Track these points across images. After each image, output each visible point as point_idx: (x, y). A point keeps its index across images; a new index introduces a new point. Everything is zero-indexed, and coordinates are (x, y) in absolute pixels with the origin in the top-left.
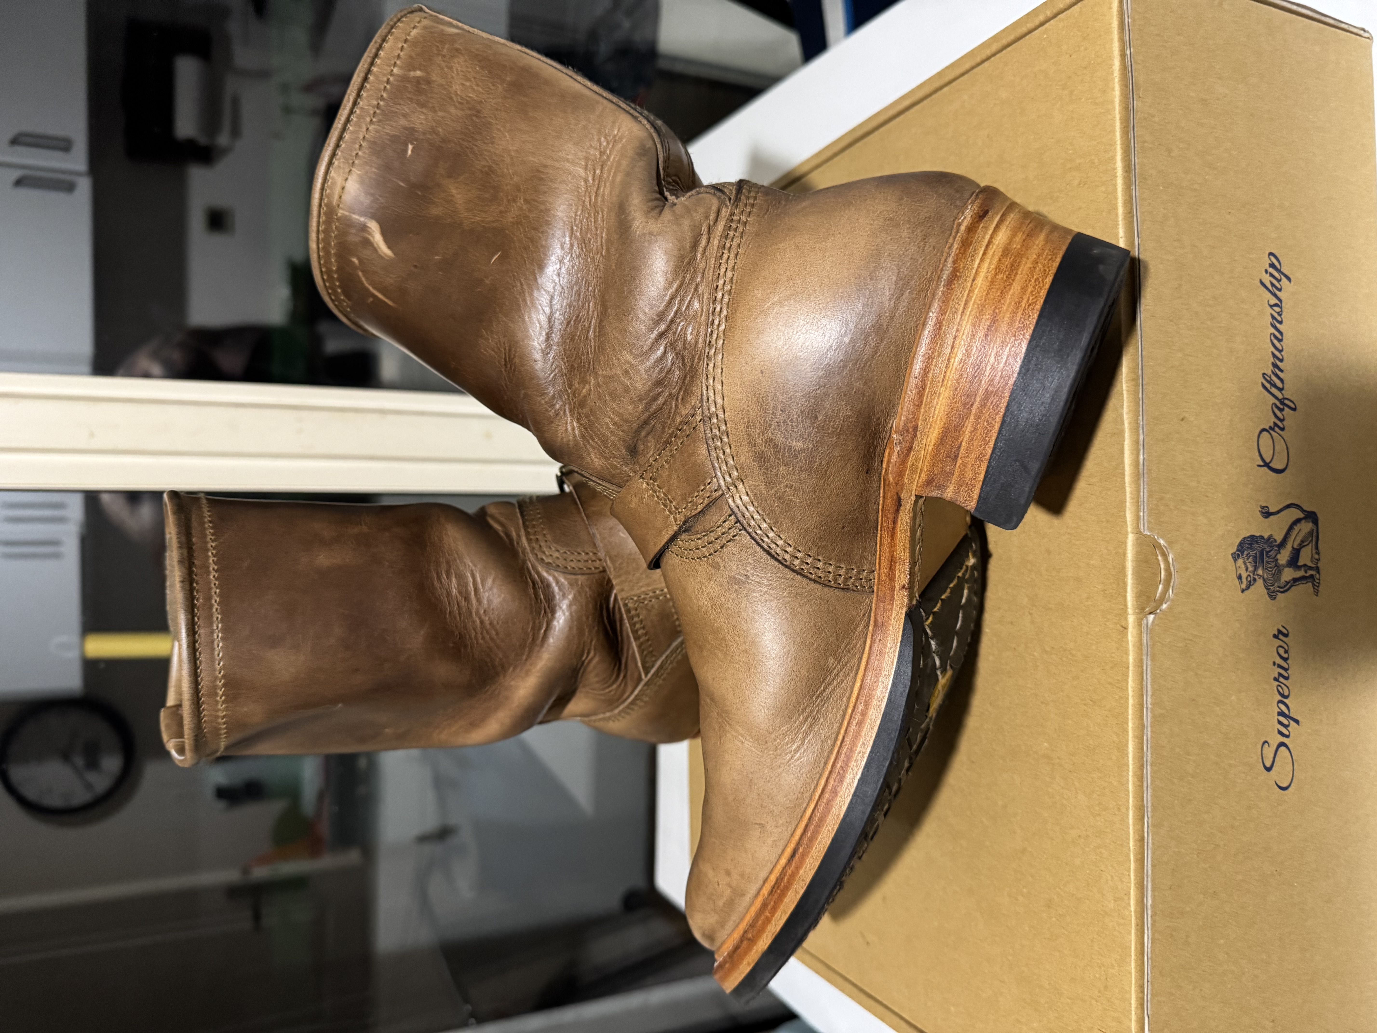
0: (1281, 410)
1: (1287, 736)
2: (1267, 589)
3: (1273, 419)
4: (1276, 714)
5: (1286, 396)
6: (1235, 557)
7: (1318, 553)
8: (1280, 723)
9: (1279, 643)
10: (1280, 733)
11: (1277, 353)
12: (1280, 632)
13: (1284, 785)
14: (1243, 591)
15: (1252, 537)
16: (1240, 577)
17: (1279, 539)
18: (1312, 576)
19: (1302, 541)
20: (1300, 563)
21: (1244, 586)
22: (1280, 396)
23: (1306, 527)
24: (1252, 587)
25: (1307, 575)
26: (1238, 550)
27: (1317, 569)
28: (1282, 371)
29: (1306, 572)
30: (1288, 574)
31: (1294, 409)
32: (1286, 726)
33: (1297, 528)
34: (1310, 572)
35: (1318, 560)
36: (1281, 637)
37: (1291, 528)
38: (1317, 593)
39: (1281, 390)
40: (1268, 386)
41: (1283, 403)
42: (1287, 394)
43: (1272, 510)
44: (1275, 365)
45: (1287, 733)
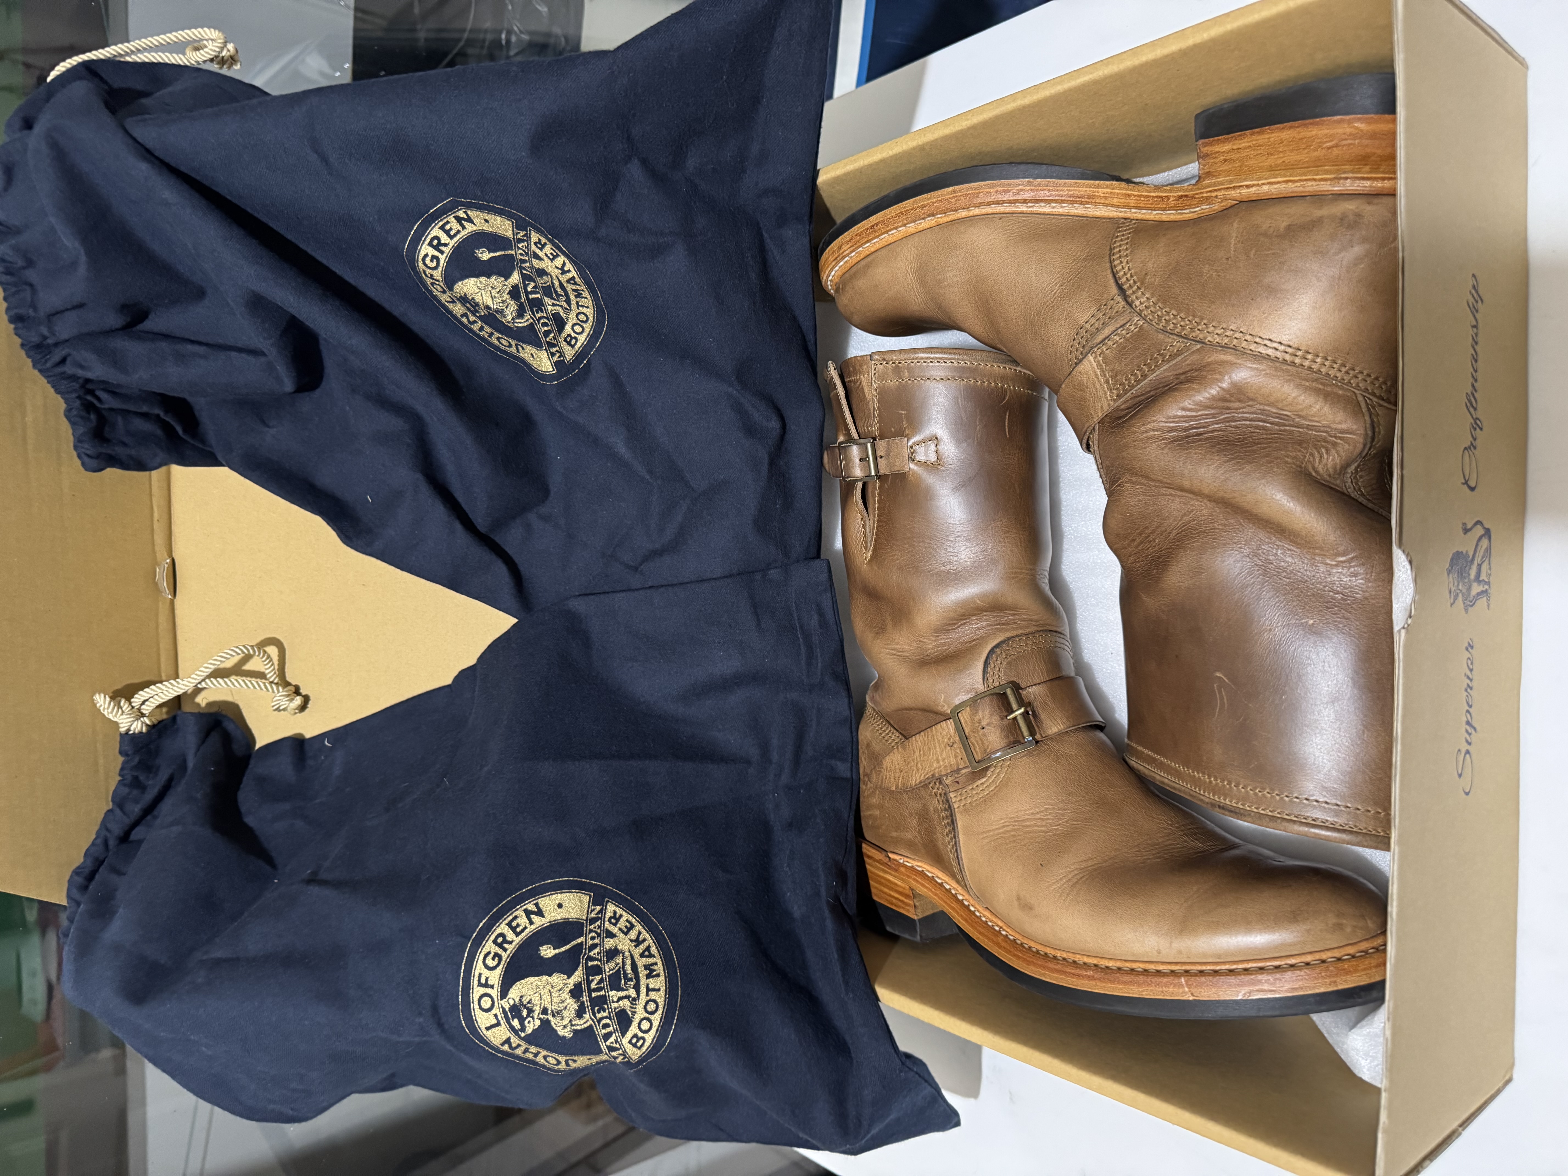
0: (1475, 429)
1: (1469, 744)
2: (1464, 603)
3: (1471, 439)
4: (1464, 723)
5: (1478, 417)
6: (1449, 572)
7: (1490, 569)
8: (1467, 731)
9: (1468, 655)
10: (1467, 741)
11: (1474, 373)
12: (1469, 644)
13: (1467, 791)
14: (1452, 605)
15: (1457, 552)
16: (1450, 592)
17: (1471, 554)
18: (1486, 591)
19: (1483, 558)
20: (1481, 579)
21: (1452, 601)
22: (1474, 417)
23: (1485, 543)
24: (1457, 601)
25: (1484, 589)
26: (1450, 565)
27: (1488, 583)
28: (1476, 391)
29: (1483, 587)
30: (1476, 589)
31: (1481, 429)
32: (1470, 734)
33: (1480, 544)
34: (1486, 587)
35: (1490, 575)
36: (1469, 649)
37: (1477, 545)
38: (1488, 606)
39: (1475, 409)
40: (1469, 405)
41: (1476, 423)
42: (1479, 414)
43: (1469, 526)
44: (1473, 386)
45: (1470, 741)
